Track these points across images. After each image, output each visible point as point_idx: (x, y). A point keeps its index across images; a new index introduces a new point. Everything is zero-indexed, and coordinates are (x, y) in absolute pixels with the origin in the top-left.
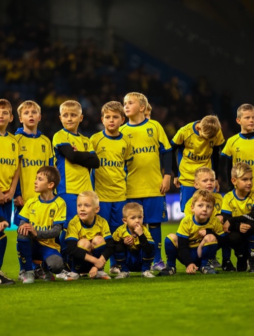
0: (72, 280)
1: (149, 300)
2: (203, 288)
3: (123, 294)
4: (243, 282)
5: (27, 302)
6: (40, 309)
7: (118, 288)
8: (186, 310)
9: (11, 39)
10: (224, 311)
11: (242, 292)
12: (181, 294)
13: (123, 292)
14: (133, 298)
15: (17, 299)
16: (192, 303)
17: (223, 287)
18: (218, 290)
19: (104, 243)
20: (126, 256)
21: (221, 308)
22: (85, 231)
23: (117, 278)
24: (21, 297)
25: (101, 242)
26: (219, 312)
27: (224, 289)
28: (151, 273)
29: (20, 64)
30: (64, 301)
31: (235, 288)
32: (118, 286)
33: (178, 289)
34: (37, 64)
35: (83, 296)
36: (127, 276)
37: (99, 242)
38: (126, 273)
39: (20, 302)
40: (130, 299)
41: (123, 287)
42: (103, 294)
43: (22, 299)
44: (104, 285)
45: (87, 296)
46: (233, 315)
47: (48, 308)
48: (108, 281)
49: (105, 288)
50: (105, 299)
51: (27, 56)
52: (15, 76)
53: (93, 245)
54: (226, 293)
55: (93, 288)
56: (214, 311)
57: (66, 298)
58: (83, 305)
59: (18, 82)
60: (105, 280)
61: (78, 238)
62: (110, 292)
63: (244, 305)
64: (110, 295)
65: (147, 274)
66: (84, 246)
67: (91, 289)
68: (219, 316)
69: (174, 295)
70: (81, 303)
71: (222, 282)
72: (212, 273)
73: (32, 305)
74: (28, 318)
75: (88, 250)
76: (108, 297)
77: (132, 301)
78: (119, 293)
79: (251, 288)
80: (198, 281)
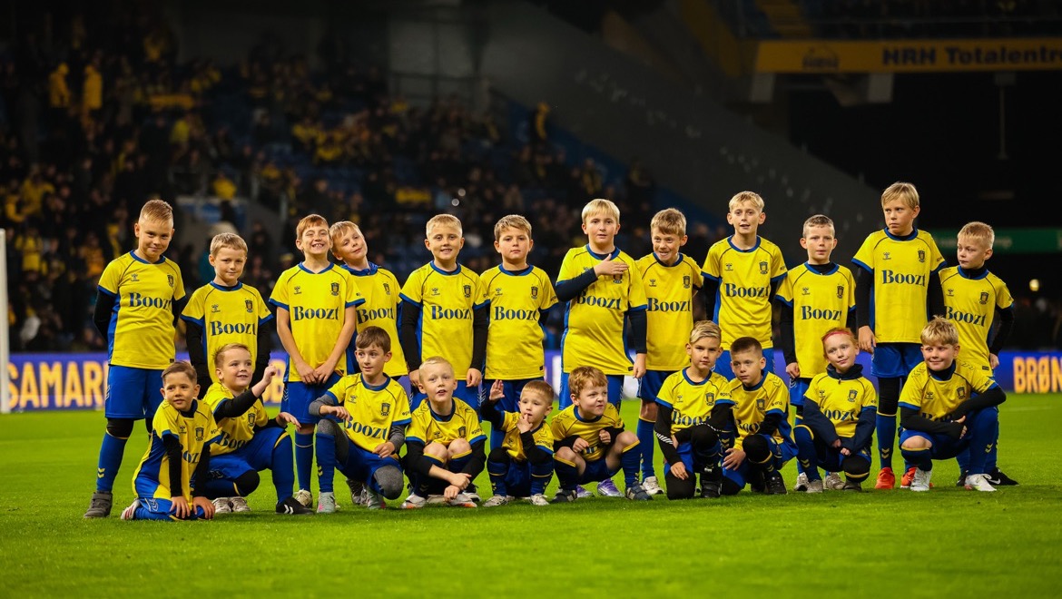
0: (414, 508)
1: (535, 550)
2: (624, 528)
3: (496, 537)
4: (689, 517)
5: (340, 550)
6: (359, 563)
7: (487, 525)
8: (596, 570)
9: (325, 95)
10: (656, 572)
11: (687, 536)
12: (589, 538)
13: (495, 532)
14: (512, 545)
15: (324, 543)
16: (605, 556)
17: (656, 527)
18: (647, 531)
19: (469, 451)
20: (507, 469)
21: (651, 566)
22: (438, 425)
23: (487, 505)
24: (330, 540)
25: (465, 450)
26: (648, 573)
27: (658, 530)
28: (544, 498)
29: (338, 136)
30: (398, 548)
31: (676, 528)
32: (487, 521)
33: (583, 528)
34: (365, 135)
35: (430, 540)
36: (503, 503)
37: (461, 448)
38: (502, 498)
39: (328, 549)
40: (505, 546)
41: (496, 523)
42: (462, 537)
43: (332, 543)
44: (465, 519)
45: (437, 540)
46: (668, 582)
47: (372, 563)
48: (472, 513)
49: (466, 525)
50: (465, 546)
51: (350, 121)
52: (328, 154)
53: (451, 454)
54: (662, 538)
55: (447, 525)
56: (640, 573)
57: (402, 542)
58: (429, 557)
59: (334, 164)
60: (468, 509)
61: (425, 440)
62: (474, 533)
63: (688, 561)
64: (473, 537)
65: (538, 499)
66: (436, 454)
67: (443, 526)
68: (648, 581)
69: (578, 541)
70: (426, 554)
71: (656, 515)
72: (640, 499)
73: (347, 556)
74: (339, 580)
75: (443, 461)
76: (469, 543)
77: (509, 551)
78: (488, 534)
79: (701, 528)
80: (617, 513)
